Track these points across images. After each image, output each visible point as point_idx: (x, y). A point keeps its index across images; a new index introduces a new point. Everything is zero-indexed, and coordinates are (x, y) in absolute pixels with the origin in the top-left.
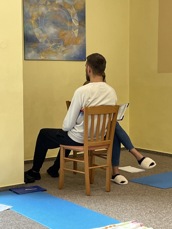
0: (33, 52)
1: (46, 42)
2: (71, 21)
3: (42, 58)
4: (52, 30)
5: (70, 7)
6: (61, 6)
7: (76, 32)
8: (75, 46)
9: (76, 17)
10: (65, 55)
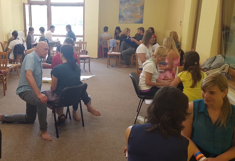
0: (121, 21)
1: (127, 17)
2: (137, 10)
3: (125, 22)
4: (129, 13)
5: (138, 5)
6: (133, 5)
7: (139, 14)
8: (138, 18)
9: (139, 8)
10: (134, 21)
